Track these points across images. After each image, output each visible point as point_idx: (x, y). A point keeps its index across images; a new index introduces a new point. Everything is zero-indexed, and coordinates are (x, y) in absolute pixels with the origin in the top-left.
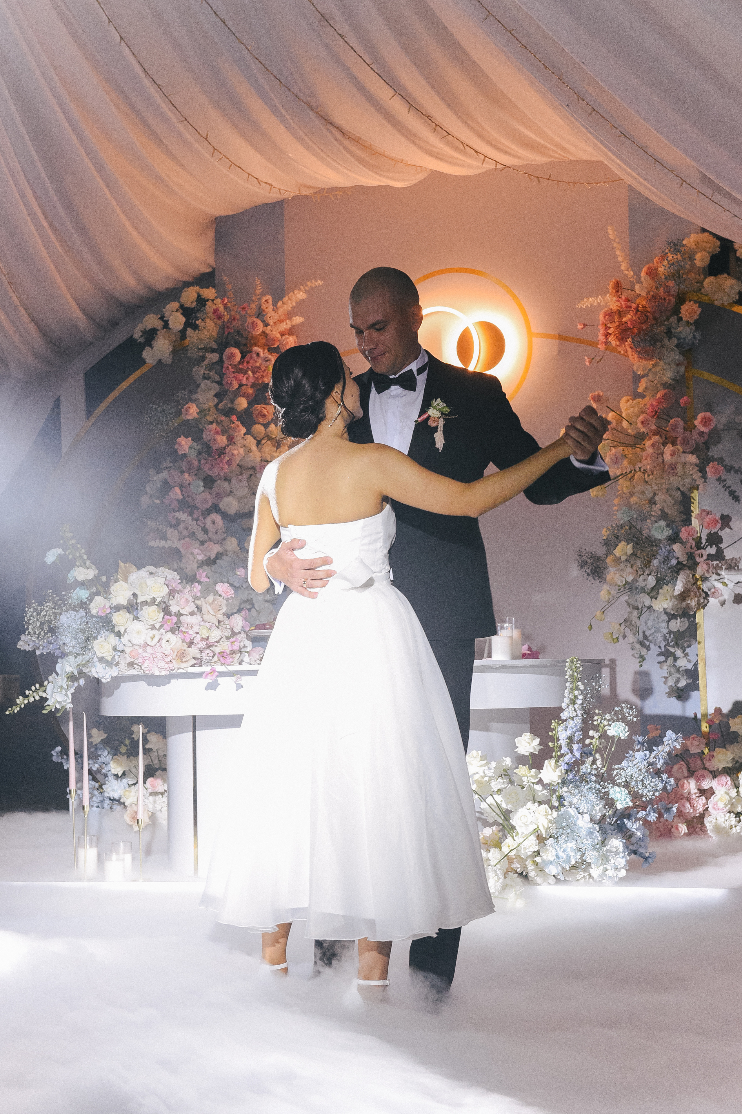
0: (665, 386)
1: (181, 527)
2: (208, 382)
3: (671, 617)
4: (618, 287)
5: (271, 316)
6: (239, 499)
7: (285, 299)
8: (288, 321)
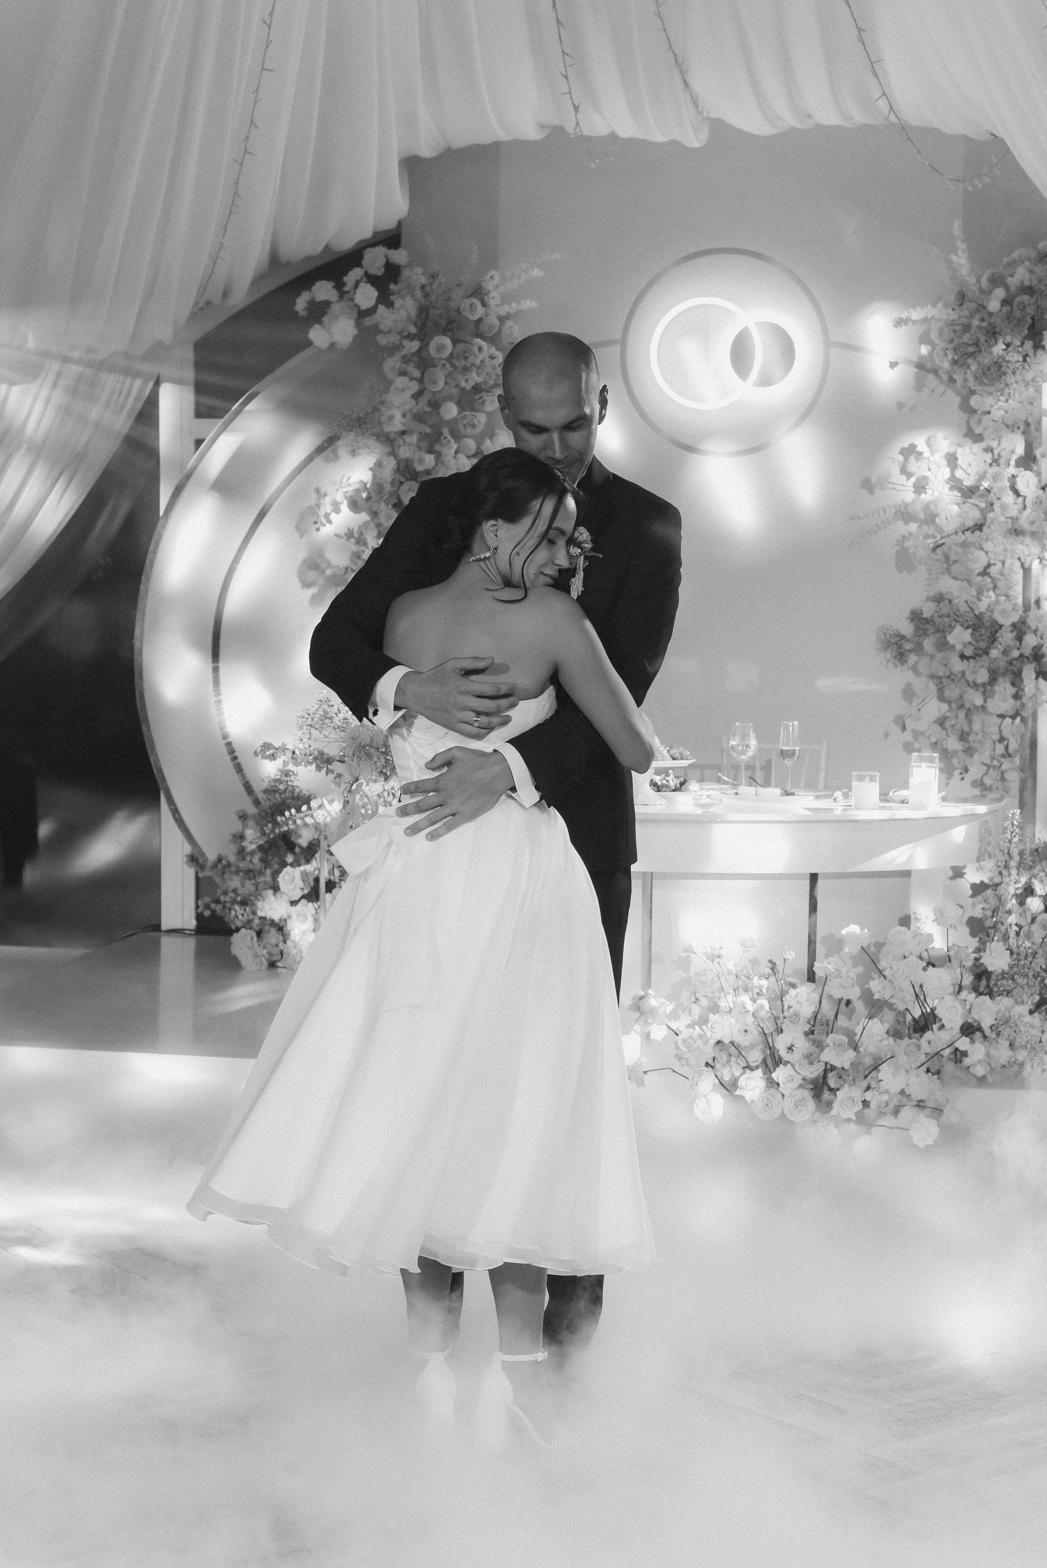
2: (405, 379)
4: (960, 298)
5: (493, 295)
7: (507, 273)
8: (514, 305)
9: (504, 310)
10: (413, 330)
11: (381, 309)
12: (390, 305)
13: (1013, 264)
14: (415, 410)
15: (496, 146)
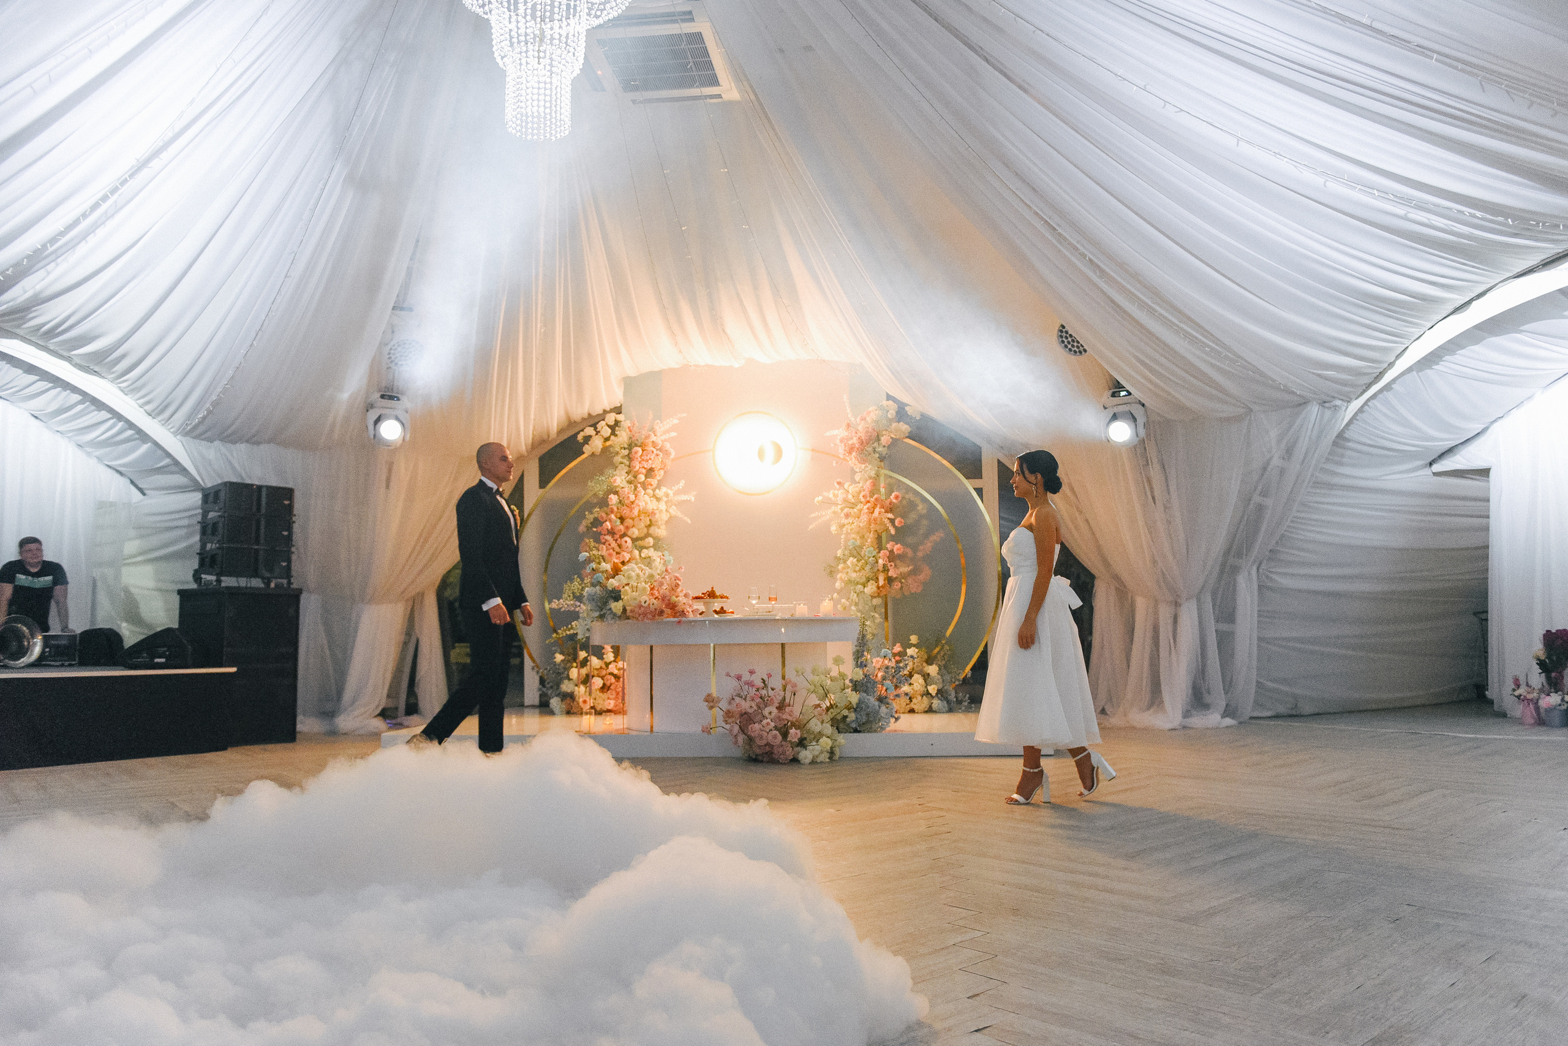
0: (870, 478)
1: (607, 543)
2: (623, 465)
3: (873, 597)
4: (848, 426)
5: (659, 431)
6: (639, 530)
7: (665, 423)
8: (667, 435)
9: (663, 437)
10: (626, 446)
11: (612, 437)
12: (616, 435)
13: (869, 413)
14: (627, 479)
15: (660, 372)
